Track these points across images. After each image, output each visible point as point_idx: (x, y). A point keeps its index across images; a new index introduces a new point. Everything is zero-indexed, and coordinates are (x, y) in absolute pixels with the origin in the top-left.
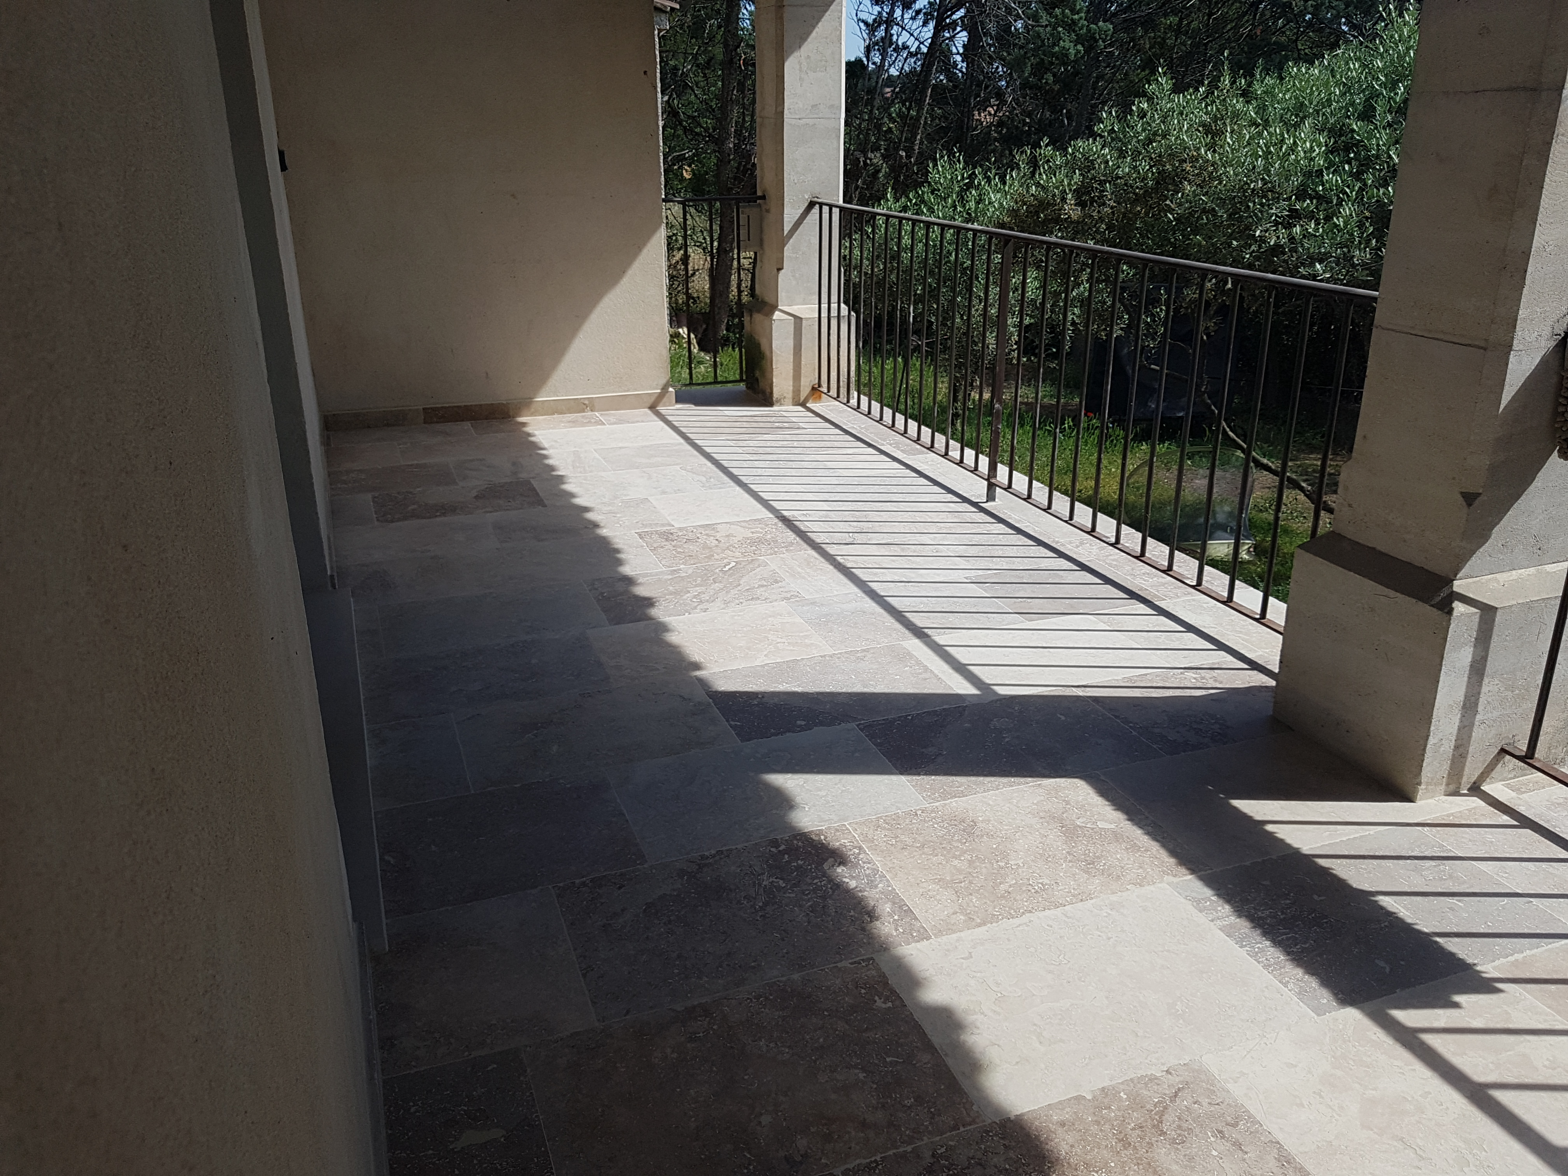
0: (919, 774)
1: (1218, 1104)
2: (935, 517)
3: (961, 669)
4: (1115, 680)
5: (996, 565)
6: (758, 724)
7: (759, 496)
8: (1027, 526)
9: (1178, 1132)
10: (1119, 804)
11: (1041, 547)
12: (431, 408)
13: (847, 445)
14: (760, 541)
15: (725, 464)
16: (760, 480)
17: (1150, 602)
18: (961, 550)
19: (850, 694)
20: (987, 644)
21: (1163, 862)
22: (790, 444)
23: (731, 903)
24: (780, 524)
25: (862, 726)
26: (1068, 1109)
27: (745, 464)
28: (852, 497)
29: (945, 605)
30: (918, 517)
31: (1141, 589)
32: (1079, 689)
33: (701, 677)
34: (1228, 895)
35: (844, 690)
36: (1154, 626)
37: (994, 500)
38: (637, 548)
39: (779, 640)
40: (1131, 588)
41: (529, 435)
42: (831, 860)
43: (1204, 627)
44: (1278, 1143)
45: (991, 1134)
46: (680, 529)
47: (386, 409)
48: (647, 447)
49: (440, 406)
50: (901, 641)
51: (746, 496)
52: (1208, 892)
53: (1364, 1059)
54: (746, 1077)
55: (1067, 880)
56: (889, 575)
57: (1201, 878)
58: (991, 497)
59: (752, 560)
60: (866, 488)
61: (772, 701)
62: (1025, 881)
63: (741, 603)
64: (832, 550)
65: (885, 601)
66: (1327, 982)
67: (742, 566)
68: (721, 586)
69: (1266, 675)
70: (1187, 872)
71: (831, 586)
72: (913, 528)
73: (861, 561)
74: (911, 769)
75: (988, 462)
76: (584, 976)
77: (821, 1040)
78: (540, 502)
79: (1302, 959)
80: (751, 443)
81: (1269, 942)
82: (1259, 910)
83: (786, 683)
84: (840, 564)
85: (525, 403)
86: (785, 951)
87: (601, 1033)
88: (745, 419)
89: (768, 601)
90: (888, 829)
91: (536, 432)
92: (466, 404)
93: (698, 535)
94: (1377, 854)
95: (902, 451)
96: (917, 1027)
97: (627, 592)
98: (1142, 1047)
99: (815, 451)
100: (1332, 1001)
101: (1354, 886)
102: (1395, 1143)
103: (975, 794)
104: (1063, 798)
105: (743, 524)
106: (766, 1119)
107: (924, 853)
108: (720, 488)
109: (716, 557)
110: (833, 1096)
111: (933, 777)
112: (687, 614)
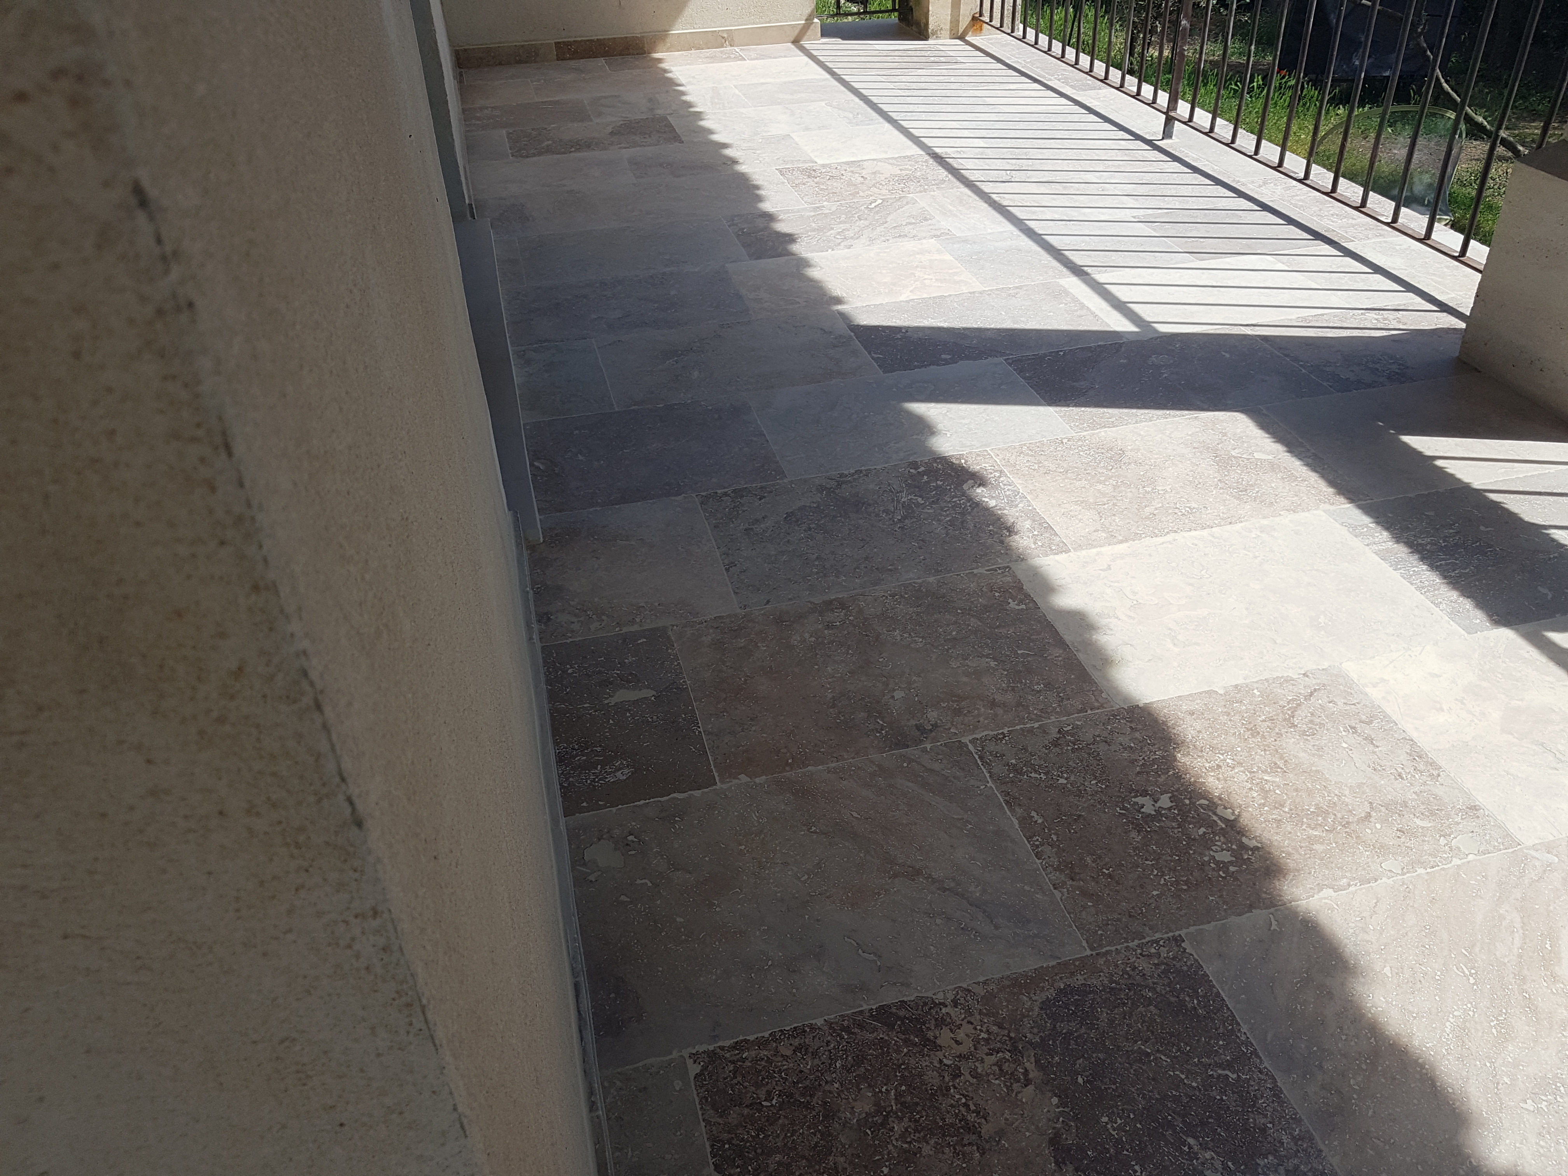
0: (1068, 406)
1: (1354, 704)
2: (1102, 155)
3: (1120, 306)
4: (1288, 319)
5: (1168, 204)
6: (901, 357)
7: (910, 133)
8: (1205, 165)
9: (1310, 725)
10: (1279, 438)
11: (1219, 187)
12: (564, 42)
13: (1010, 80)
14: (909, 179)
15: (875, 100)
16: (912, 116)
17: (1336, 243)
18: (1130, 189)
19: (999, 329)
20: (1151, 283)
21: (1320, 492)
22: (946, 79)
23: (870, 515)
24: (931, 161)
25: (1010, 361)
26: (1199, 701)
27: (896, 100)
28: (1012, 134)
29: (1108, 244)
30: (1084, 155)
31: (1328, 230)
32: (1247, 328)
33: (843, 311)
34: (1387, 522)
35: (992, 326)
36: (1338, 267)
37: (1171, 137)
38: (777, 184)
39: (926, 277)
40: (1316, 229)
41: (665, 71)
42: (971, 482)
43: (1394, 269)
44: (1412, 740)
45: (1118, 717)
46: (823, 166)
47: (517, 44)
48: (789, 82)
49: (572, 40)
50: (1057, 278)
51: (896, 132)
52: (1366, 520)
53: (1514, 673)
54: (880, 660)
55: (1217, 505)
56: (1049, 214)
57: (1360, 507)
58: (1167, 133)
59: (900, 198)
60: (1029, 125)
61: (916, 336)
62: (1172, 505)
63: (888, 240)
64: (986, 188)
65: (1043, 239)
66: (1482, 603)
67: (889, 204)
68: (867, 223)
69: (1457, 317)
70: (1346, 501)
71: (985, 224)
72: (1078, 166)
73: (1018, 200)
74: (1060, 401)
75: (1168, 99)
76: (727, 570)
77: (954, 633)
78: (676, 138)
79: (1457, 582)
80: (904, 79)
81: (1426, 567)
82: (1419, 537)
83: (932, 318)
84: (995, 202)
85: (660, 37)
86: (922, 557)
87: (742, 618)
88: (896, 53)
89: (916, 238)
90: (1032, 456)
91: (673, 69)
92: (598, 37)
93: (843, 172)
94: (1555, 491)
95: (1071, 86)
96: (1050, 627)
97: (767, 228)
98: (1280, 653)
99: (974, 86)
100: (1485, 621)
101: (1526, 519)
102: (1534, 747)
103: (1126, 424)
104: (1220, 430)
105: (891, 161)
106: (899, 694)
107: (1067, 478)
108: (869, 124)
109: (861, 194)
110: (965, 679)
111: (1083, 409)
112: (830, 250)
